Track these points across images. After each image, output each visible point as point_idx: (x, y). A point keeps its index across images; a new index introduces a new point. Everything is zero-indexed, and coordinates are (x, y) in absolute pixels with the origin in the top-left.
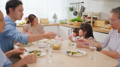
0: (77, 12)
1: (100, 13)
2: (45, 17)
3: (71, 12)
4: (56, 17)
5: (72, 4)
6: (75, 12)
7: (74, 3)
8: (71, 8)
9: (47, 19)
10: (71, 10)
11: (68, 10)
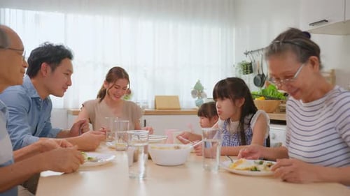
0: (265, 74)
1: (333, 71)
2: (169, 93)
3: (247, 75)
4: (202, 92)
5: (250, 54)
6: (259, 75)
7: (255, 51)
8: (247, 65)
9: (176, 99)
10: (247, 69)
11: (238, 70)
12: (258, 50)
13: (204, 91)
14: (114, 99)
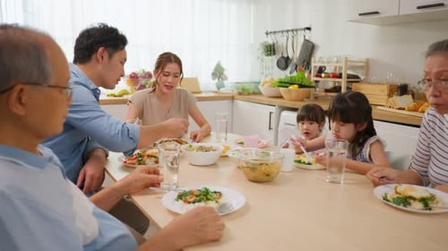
0: (290, 57)
1: (368, 60)
3: (270, 57)
4: (222, 73)
5: (272, 35)
6: (283, 57)
8: (270, 46)
9: (195, 80)
10: (270, 51)
12: (282, 32)
13: (225, 72)
14: (165, 90)
